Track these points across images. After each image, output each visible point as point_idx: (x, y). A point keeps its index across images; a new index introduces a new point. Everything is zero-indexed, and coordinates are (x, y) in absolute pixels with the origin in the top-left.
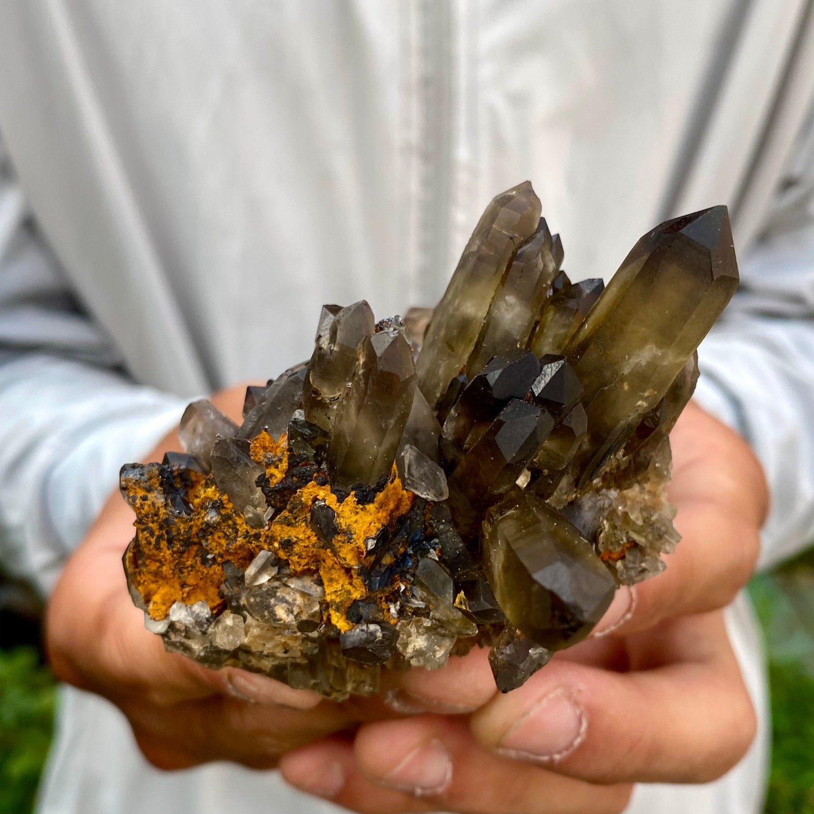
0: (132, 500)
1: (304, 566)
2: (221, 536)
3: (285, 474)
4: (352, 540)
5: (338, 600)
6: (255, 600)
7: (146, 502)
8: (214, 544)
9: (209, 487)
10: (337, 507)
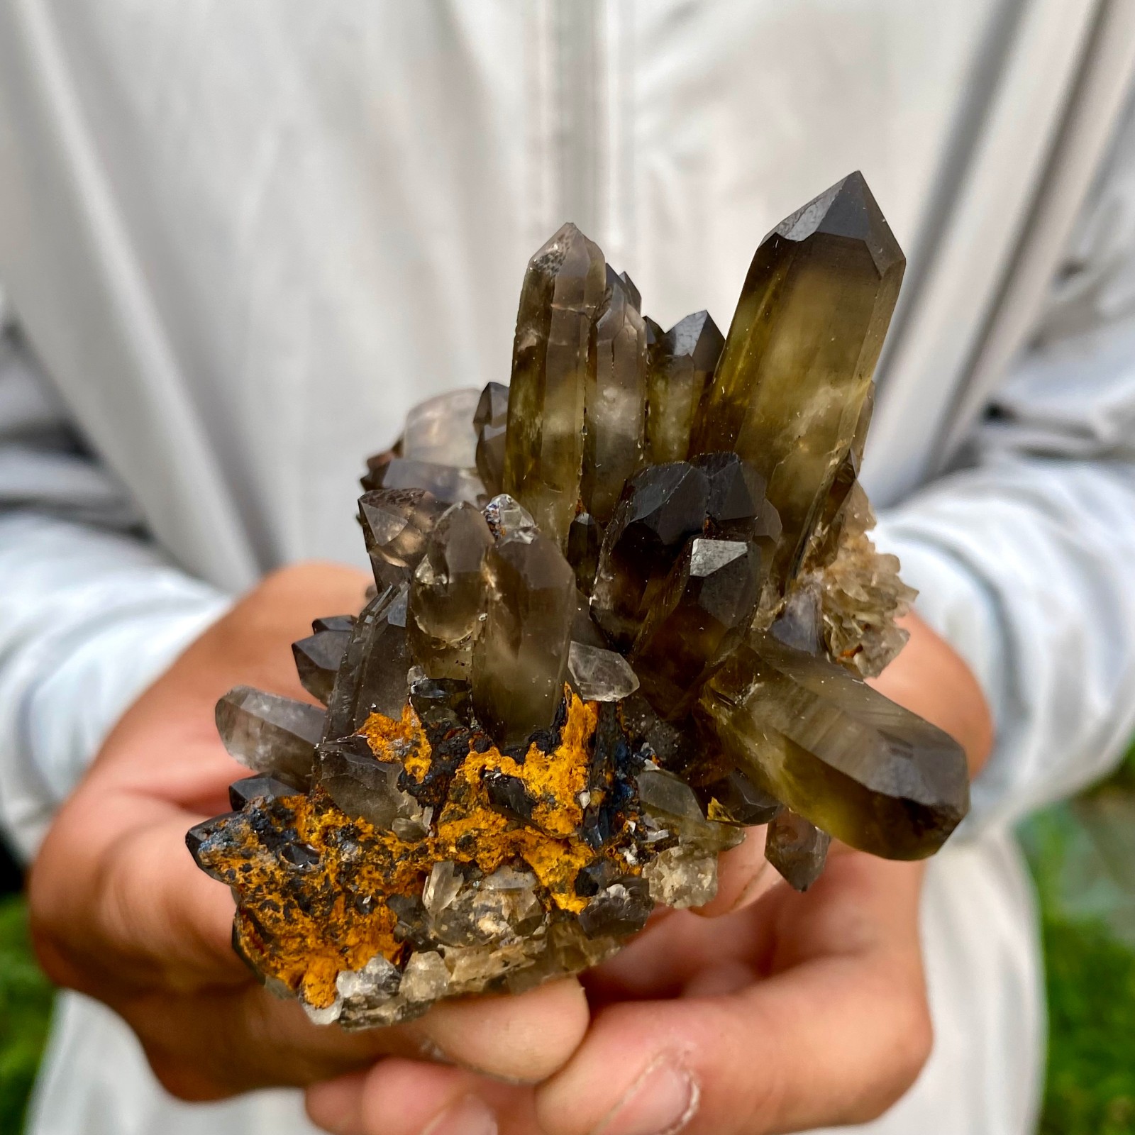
0: (230, 877)
1: (498, 858)
2: (370, 870)
3: (431, 758)
4: (557, 804)
5: (558, 880)
6: (449, 927)
7: (252, 872)
8: (365, 883)
9: (323, 814)
10: (520, 771)
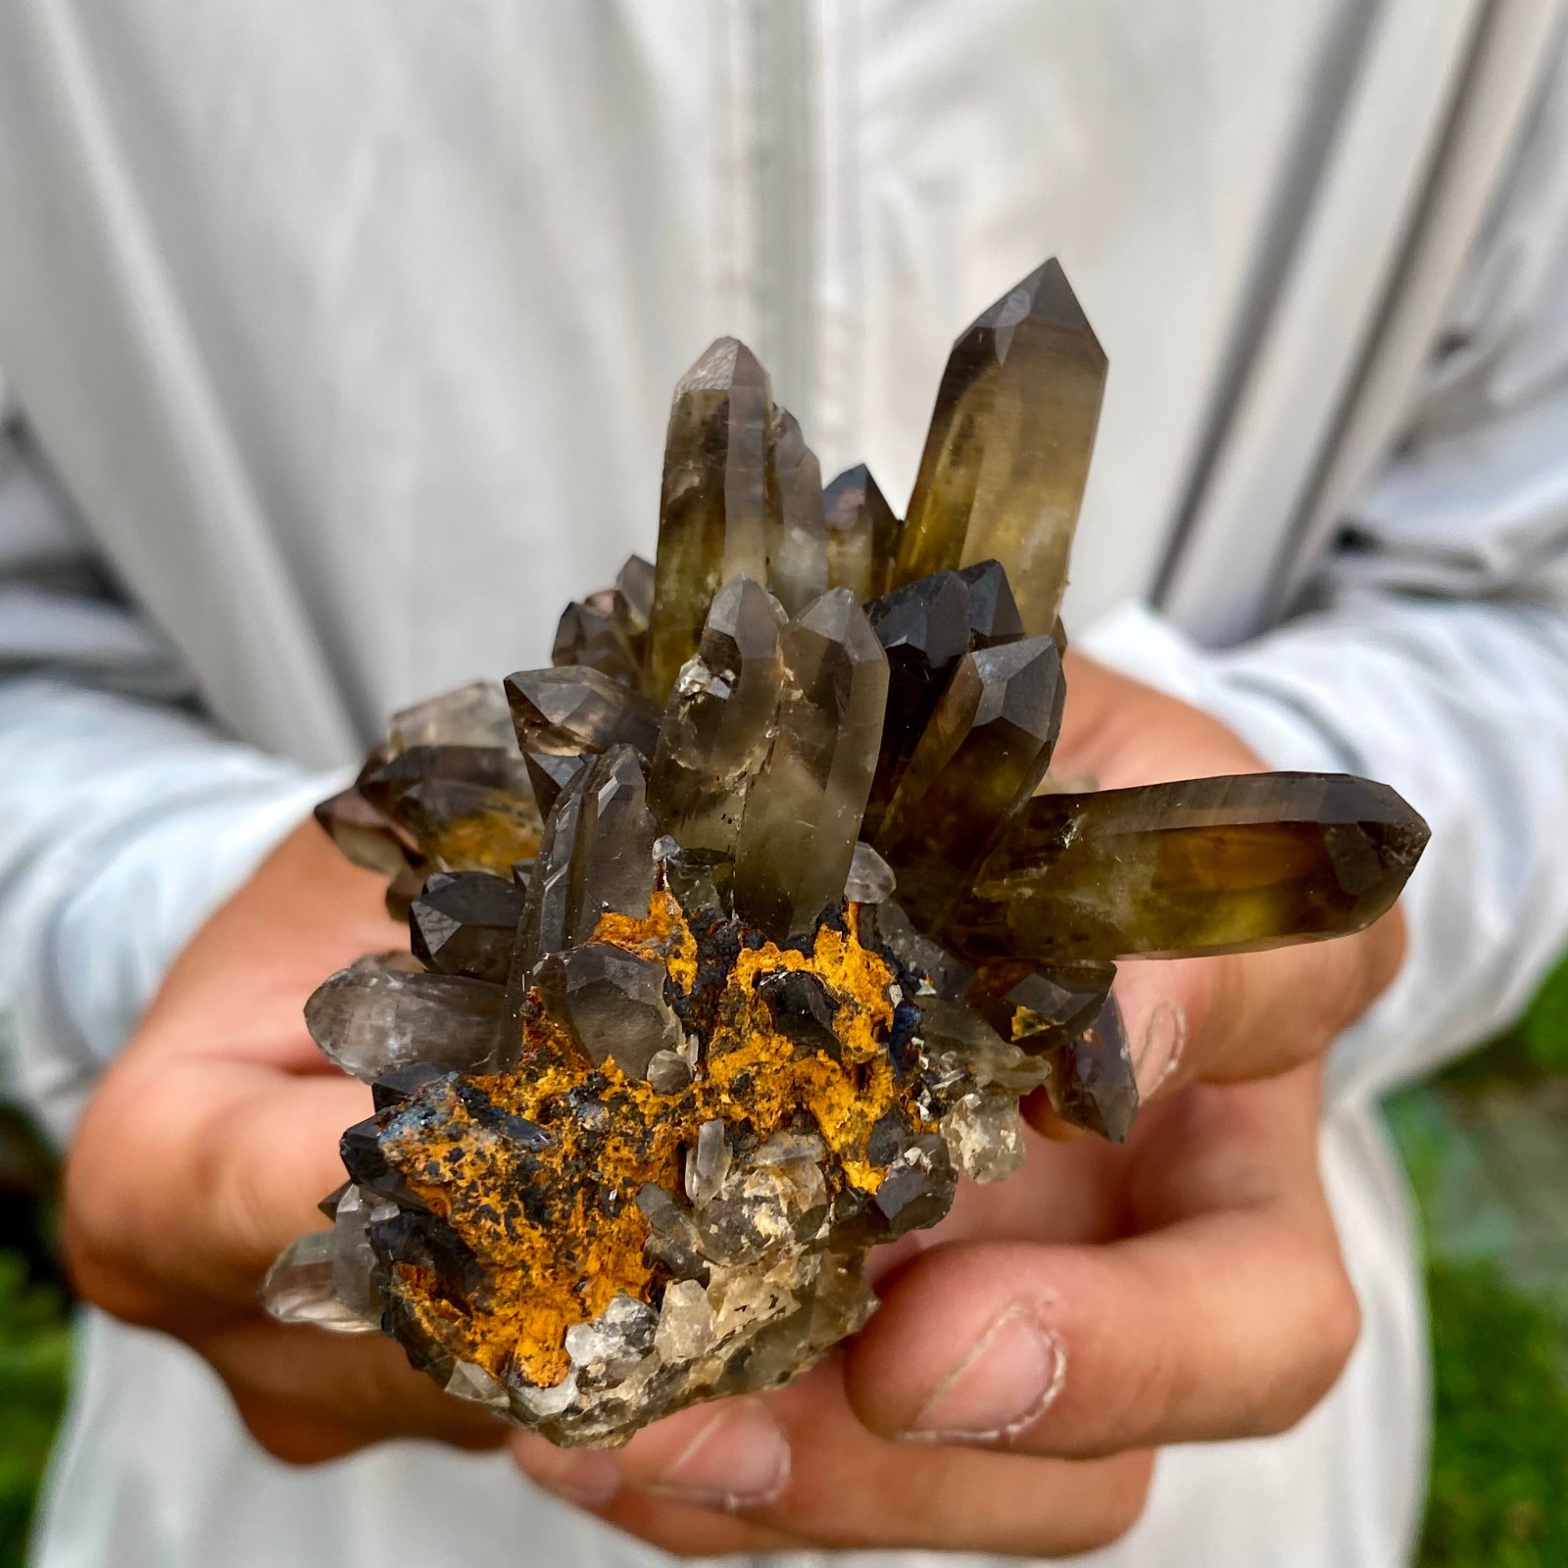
2: (618, 1144)
4: (860, 1008)
5: (851, 1140)
6: (720, 1227)
7: (463, 1160)
8: (610, 1167)
10: (811, 965)
